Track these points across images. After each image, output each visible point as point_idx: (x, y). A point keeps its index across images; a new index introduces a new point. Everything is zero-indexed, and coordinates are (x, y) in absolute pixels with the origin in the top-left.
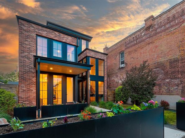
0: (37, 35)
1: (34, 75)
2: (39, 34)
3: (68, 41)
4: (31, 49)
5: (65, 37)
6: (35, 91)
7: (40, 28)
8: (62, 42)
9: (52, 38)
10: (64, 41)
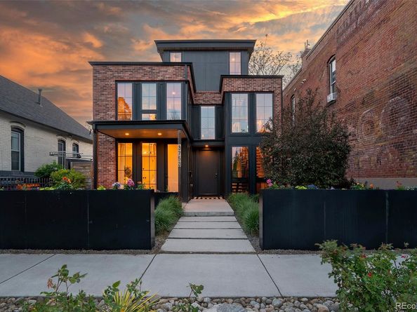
0: (116, 81)
1: (113, 146)
2: (119, 79)
3: (168, 76)
4: (108, 106)
5: (162, 70)
6: (113, 171)
7: (121, 68)
8: (156, 81)
9: (138, 79)
10: (159, 78)
